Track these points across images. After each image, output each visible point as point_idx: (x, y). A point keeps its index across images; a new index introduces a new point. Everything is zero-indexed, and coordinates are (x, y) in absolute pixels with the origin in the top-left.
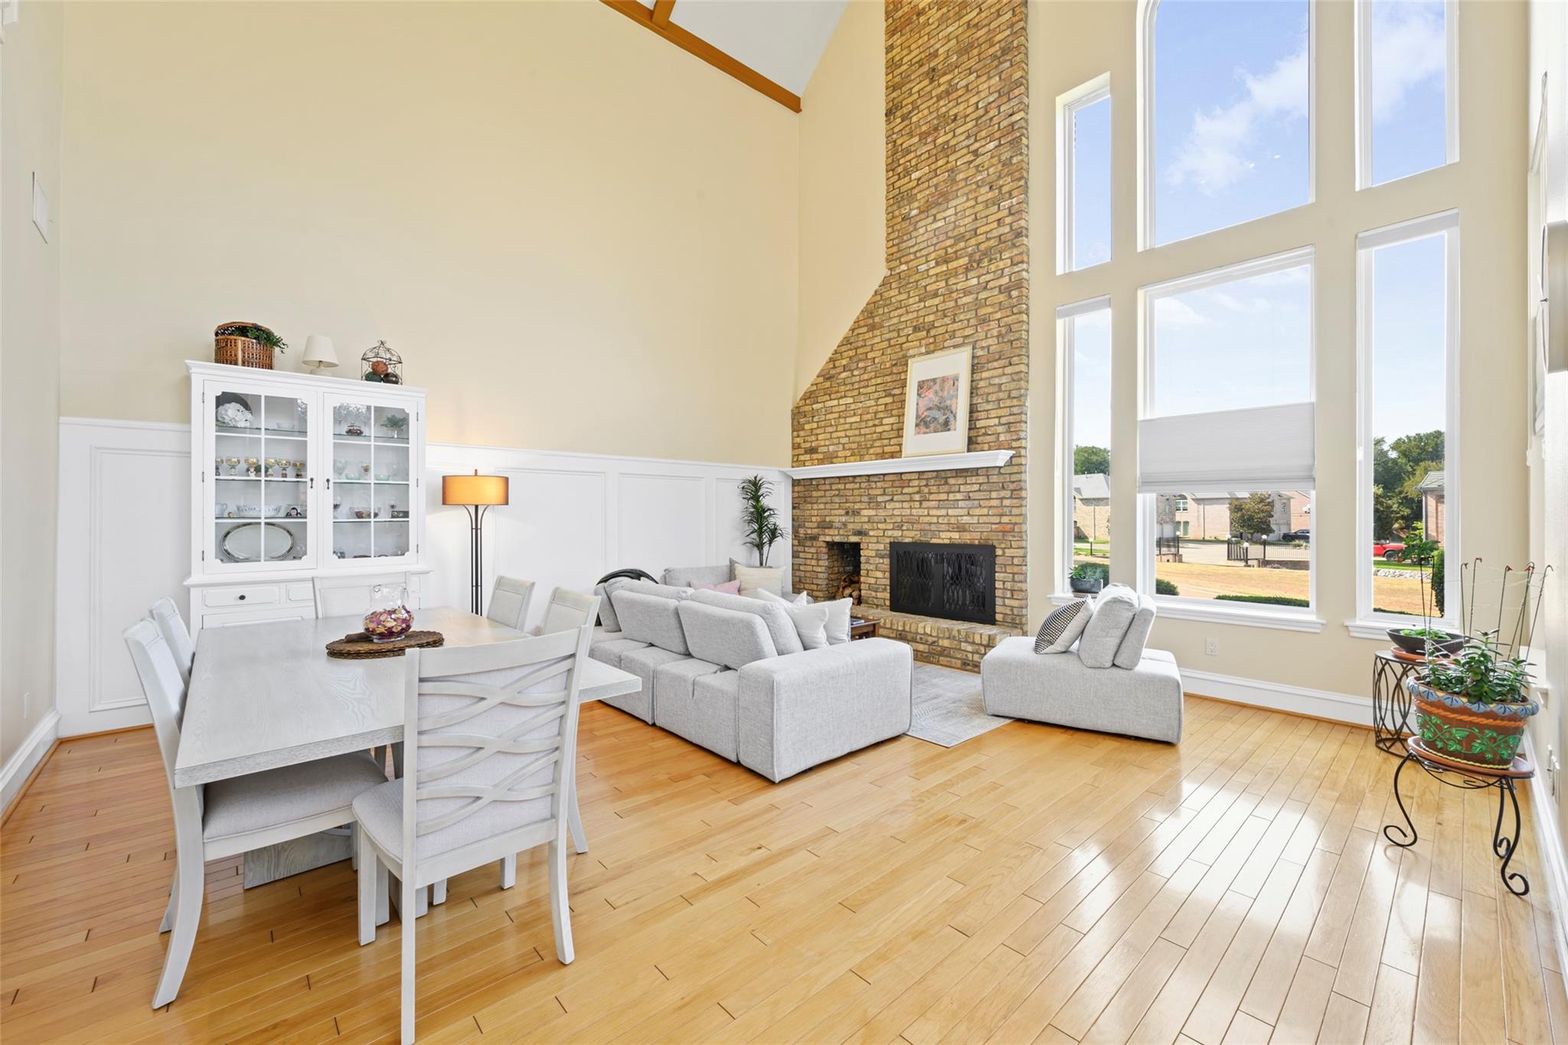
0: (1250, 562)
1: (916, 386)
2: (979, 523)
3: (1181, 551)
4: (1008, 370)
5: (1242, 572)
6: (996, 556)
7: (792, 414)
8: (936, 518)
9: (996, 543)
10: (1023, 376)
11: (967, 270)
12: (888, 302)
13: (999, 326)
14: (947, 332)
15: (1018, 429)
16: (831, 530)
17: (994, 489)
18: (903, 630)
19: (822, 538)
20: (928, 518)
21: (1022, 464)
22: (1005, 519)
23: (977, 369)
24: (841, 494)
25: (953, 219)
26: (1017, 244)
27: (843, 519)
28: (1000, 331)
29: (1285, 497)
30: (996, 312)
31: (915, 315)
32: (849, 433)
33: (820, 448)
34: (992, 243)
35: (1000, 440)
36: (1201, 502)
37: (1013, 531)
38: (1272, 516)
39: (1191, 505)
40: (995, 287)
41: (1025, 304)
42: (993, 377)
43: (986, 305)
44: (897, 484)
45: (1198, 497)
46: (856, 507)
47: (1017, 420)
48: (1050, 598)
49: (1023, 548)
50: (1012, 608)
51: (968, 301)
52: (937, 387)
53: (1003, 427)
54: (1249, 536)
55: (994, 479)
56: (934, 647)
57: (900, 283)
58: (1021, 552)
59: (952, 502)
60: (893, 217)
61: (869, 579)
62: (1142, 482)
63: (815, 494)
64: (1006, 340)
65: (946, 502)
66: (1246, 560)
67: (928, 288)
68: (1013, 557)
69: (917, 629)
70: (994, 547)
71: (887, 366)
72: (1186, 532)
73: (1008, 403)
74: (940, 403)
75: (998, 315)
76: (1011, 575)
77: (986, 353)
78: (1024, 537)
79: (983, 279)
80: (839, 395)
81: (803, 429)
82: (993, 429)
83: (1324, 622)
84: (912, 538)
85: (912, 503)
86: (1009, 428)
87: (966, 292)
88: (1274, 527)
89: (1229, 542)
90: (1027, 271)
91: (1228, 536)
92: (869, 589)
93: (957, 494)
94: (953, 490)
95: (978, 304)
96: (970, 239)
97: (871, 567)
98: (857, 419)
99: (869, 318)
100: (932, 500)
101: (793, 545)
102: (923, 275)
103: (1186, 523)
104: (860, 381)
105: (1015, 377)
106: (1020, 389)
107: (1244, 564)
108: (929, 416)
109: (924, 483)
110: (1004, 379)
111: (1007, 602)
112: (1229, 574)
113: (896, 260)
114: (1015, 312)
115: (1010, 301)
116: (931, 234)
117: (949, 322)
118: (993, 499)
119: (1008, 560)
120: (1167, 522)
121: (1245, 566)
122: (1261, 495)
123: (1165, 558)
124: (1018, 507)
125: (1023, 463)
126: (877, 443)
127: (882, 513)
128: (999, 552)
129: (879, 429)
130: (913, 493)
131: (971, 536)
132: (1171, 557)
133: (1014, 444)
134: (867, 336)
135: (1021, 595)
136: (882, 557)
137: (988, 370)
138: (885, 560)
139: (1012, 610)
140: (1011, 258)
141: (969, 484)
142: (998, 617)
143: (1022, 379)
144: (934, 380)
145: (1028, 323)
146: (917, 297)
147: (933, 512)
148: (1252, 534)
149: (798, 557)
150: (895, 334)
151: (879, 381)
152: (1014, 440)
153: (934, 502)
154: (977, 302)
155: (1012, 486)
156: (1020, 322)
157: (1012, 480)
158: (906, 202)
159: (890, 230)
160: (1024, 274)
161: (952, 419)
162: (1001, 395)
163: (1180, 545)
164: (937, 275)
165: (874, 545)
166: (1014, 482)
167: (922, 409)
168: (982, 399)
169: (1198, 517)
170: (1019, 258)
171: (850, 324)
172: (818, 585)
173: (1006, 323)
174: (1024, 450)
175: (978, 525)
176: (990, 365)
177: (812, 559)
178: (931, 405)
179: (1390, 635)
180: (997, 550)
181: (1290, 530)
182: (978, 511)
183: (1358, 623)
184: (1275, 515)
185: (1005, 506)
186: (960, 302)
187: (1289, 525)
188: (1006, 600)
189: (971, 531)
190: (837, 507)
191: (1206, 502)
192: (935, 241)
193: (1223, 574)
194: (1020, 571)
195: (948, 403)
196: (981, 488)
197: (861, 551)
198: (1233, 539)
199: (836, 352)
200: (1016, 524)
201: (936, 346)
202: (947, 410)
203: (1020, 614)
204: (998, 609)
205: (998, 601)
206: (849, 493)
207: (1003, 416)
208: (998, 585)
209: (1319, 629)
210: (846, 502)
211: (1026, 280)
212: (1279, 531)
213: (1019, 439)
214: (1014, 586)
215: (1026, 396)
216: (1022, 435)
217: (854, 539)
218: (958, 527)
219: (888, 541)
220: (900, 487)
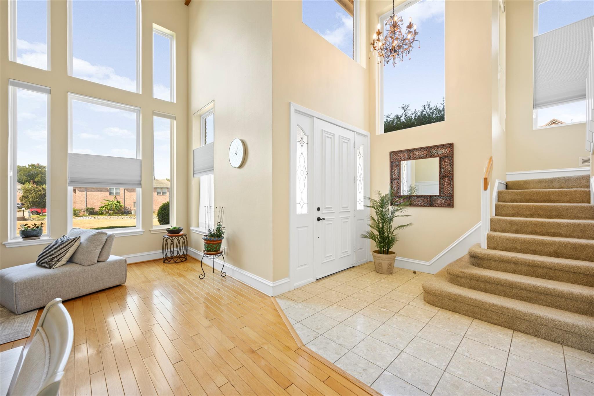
48: (5, 244)
179: (167, 230)
183: (153, 229)
209: (142, 233)
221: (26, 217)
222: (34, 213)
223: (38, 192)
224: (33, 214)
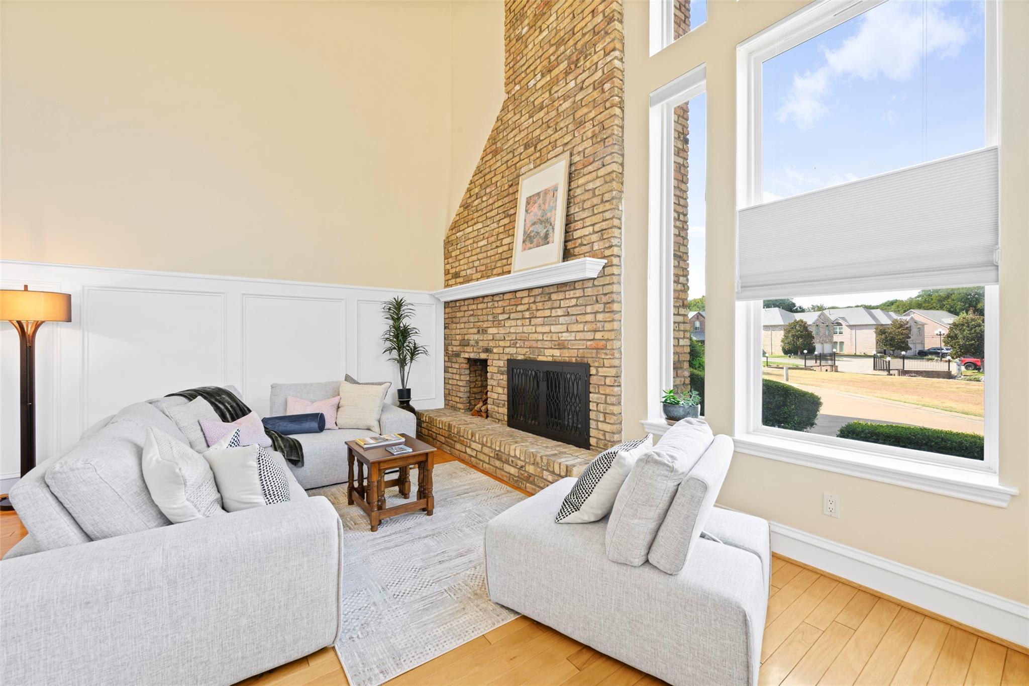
0: (891, 372)
1: (525, 203)
2: (576, 340)
3: (837, 363)
4: (601, 172)
5: (885, 380)
6: (591, 375)
7: (445, 243)
8: (541, 335)
9: (590, 361)
10: (614, 176)
11: (567, 74)
12: (506, 125)
13: (594, 126)
14: (550, 143)
15: (610, 235)
16: (468, 347)
17: (589, 303)
18: (499, 451)
19: (463, 355)
20: (536, 335)
21: (613, 274)
22: (598, 336)
23: (574, 177)
24: (475, 314)
25: (554, 25)
26: (609, 31)
27: (476, 337)
28: (594, 131)
29: (920, 323)
30: (591, 111)
31: (525, 132)
32: (480, 256)
33: (461, 273)
34: (587, 38)
35: (594, 249)
36: (853, 327)
37: (605, 348)
38: (910, 338)
39: (845, 329)
40: (590, 85)
41: (617, 96)
42: (588, 182)
43: (582, 106)
44: (513, 302)
45: (851, 323)
46: (485, 326)
47: (610, 226)
49: (615, 367)
50: (605, 432)
51: (567, 106)
52: (540, 201)
53: (597, 235)
54: (891, 352)
55: (589, 292)
56: (522, 472)
57: (515, 104)
58: (613, 372)
59: (553, 318)
60: (510, 41)
61: (493, 394)
62: (742, 287)
63: (459, 315)
64: (599, 140)
65: (549, 319)
66: (889, 370)
67: (536, 103)
68: (605, 377)
69: (509, 451)
70: (588, 366)
71: (506, 188)
72: (841, 349)
73: (601, 208)
74: (542, 217)
75: (592, 115)
76: (604, 396)
77: (582, 158)
78: (617, 355)
79: (579, 80)
80: (473, 221)
81: (451, 257)
82: (587, 238)
83: (1014, 491)
84: (524, 355)
85: (524, 320)
86: (602, 235)
87: (565, 98)
88: (911, 345)
89: (874, 357)
90: (621, 60)
91: (874, 352)
92: (493, 404)
93: (558, 310)
94: (555, 306)
95: (576, 107)
96: (569, 40)
97: (495, 383)
98: (484, 242)
99: (493, 144)
100: (539, 317)
101: (445, 361)
102: (531, 91)
103: (842, 343)
104: (487, 206)
105: (608, 178)
106: (611, 191)
107: (887, 373)
108: (533, 231)
109: (532, 299)
110: (598, 183)
111: (601, 425)
112: (874, 381)
113: (512, 82)
114: (607, 107)
115: (603, 95)
116: (538, 47)
117: (552, 133)
118: (588, 313)
119: (601, 380)
120: (826, 342)
121: (888, 375)
122: (901, 322)
123: (824, 368)
124: (610, 321)
125: (616, 273)
126: (499, 264)
127: (502, 331)
128: (593, 371)
129: (500, 250)
130: (524, 311)
131: (569, 353)
132: (829, 368)
133: (607, 253)
134: (492, 162)
135: (612, 419)
136: (502, 374)
137: (584, 175)
138: (504, 376)
139: (604, 435)
140: (604, 49)
141: (568, 299)
142: (593, 441)
143: (613, 180)
144: (538, 194)
145: (623, 119)
146: (527, 114)
147: (540, 329)
148: (893, 351)
149: (448, 372)
150: (511, 155)
151: (500, 203)
152: (606, 248)
153: (540, 319)
154: (575, 105)
155: (605, 299)
156: (612, 116)
157: (605, 292)
158: (519, 22)
159: (508, 54)
160: (617, 63)
161: (551, 231)
162: (596, 200)
163: (836, 359)
164: (542, 87)
165: (496, 362)
166: (606, 294)
167: (529, 224)
168: (579, 208)
169: (851, 339)
170: (611, 46)
171: (480, 153)
172: (460, 398)
173: (599, 121)
174: (618, 259)
175: (576, 342)
176: (586, 169)
177: (456, 374)
178: (535, 220)
180: (591, 368)
181: (924, 348)
182: (575, 327)
184: (912, 337)
185: (599, 321)
186: (561, 109)
187: (923, 344)
188: (599, 423)
189: (569, 348)
190: (472, 326)
191: (857, 328)
192: (540, 53)
193: (869, 381)
194: (612, 393)
195: (549, 215)
196: (578, 303)
197: (488, 367)
198: (879, 355)
199: (471, 182)
200: (608, 340)
201: (541, 160)
202: (546, 222)
203: (612, 440)
204: (593, 432)
205: (593, 424)
206: (479, 312)
207: (596, 223)
208: (592, 406)
209: (1006, 501)
210: (478, 322)
211: (618, 69)
212: (915, 348)
213: (611, 247)
214: (606, 409)
215: (620, 199)
216: (615, 241)
217: (483, 356)
218: (559, 345)
219: (506, 358)
220: (515, 305)
221: (952, 373)
222: (970, 366)
223: (975, 328)
224: (966, 368)
